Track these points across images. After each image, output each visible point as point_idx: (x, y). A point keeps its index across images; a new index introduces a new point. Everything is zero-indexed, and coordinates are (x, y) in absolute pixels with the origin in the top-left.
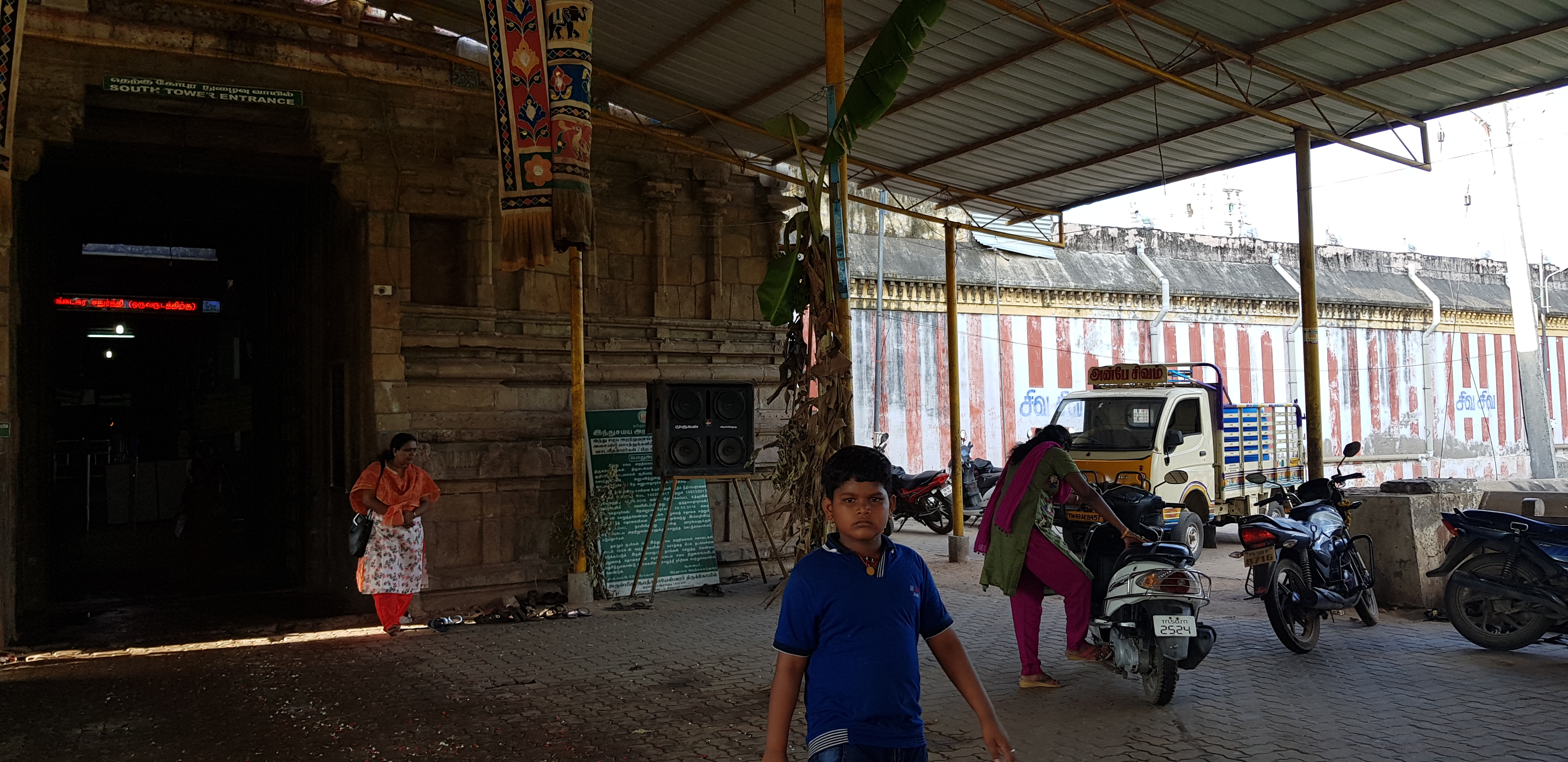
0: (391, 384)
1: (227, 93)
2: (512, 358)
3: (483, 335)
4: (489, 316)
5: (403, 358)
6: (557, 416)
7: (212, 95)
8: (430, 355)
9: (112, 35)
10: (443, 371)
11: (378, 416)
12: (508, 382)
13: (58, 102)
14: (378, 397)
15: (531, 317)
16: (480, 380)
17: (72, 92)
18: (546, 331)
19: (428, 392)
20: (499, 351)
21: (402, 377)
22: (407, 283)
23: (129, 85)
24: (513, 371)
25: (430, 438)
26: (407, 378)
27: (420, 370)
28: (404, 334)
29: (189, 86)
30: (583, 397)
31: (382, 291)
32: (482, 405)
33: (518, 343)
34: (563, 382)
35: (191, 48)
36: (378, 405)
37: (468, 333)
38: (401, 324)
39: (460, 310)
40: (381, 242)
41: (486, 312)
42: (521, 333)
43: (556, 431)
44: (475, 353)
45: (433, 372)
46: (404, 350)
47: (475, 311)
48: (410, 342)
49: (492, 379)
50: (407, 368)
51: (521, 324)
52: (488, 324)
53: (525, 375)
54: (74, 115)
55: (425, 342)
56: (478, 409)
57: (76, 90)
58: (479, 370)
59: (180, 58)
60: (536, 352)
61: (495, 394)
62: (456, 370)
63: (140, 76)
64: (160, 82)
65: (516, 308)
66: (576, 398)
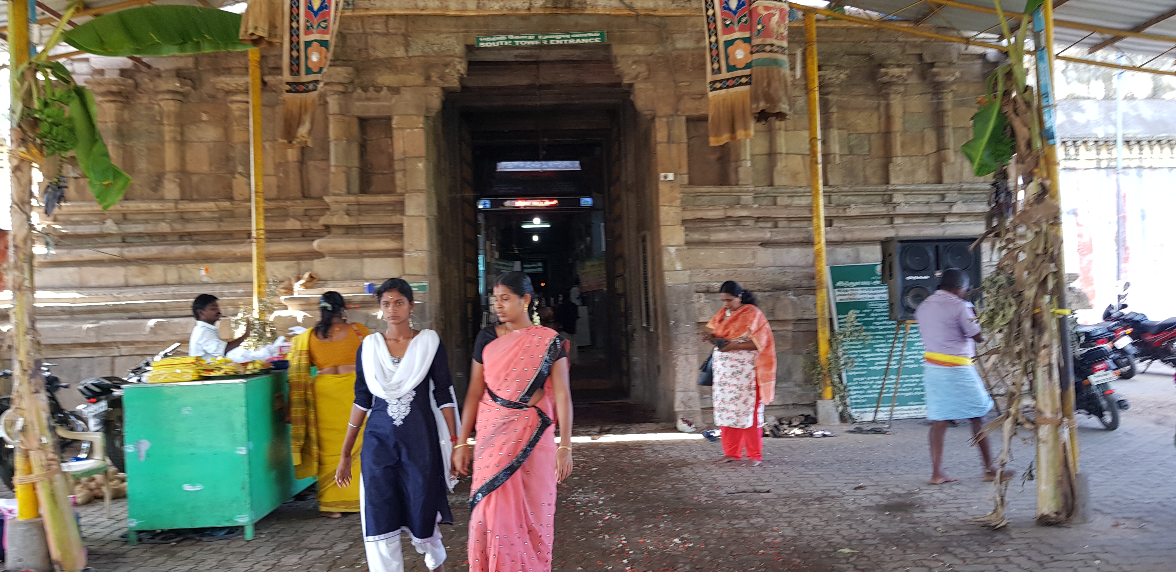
0: (675, 248)
1: (554, 39)
2: (769, 225)
3: (744, 207)
4: (748, 192)
5: (683, 228)
6: (807, 270)
7: (545, 42)
8: (704, 225)
9: (478, 7)
10: (714, 237)
11: (666, 273)
12: (765, 244)
13: (448, 59)
14: (666, 259)
15: (783, 191)
16: (742, 243)
17: (457, 50)
18: (796, 201)
19: (703, 253)
20: (758, 219)
21: (683, 243)
22: (685, 170)
23: (491, 42)
24: (767, 235)
25: (705, 289)
26: (688, 243)
27: (696, 236)
28: (684, 209)
29: (530, 37)
30: (824, 254)
31: (666, 177)
32: (745, 263)
33: (773, 213)
34: (808, 242)
35: (529, 9)
36: (666, 265)
37: (732, 206)
38: (682, 202)
39: (726, 188)
40: (665, 140)
41: (745, 189)
42: (775, 204)
43: (805, 283)
44: (738, 221)
45: (705, 238)
46: (684, 222)
47: (736, 188)
48: (689, 215)
49: (752, 242)
50: (687, 235)
51: (775, 197)
52: (747, 198)
53: (779, 237)
54: (458, 67)
55: (700, 215)
56: (741, 266)
57: (459, 49)
58: (740, 235)
59: (523, 17)
60: (789, 219)
61: (754, 254)
62: (723, 236)
63: (499, 34)
64: (511, 37)
65: (771, 185)
66: (817, 255)
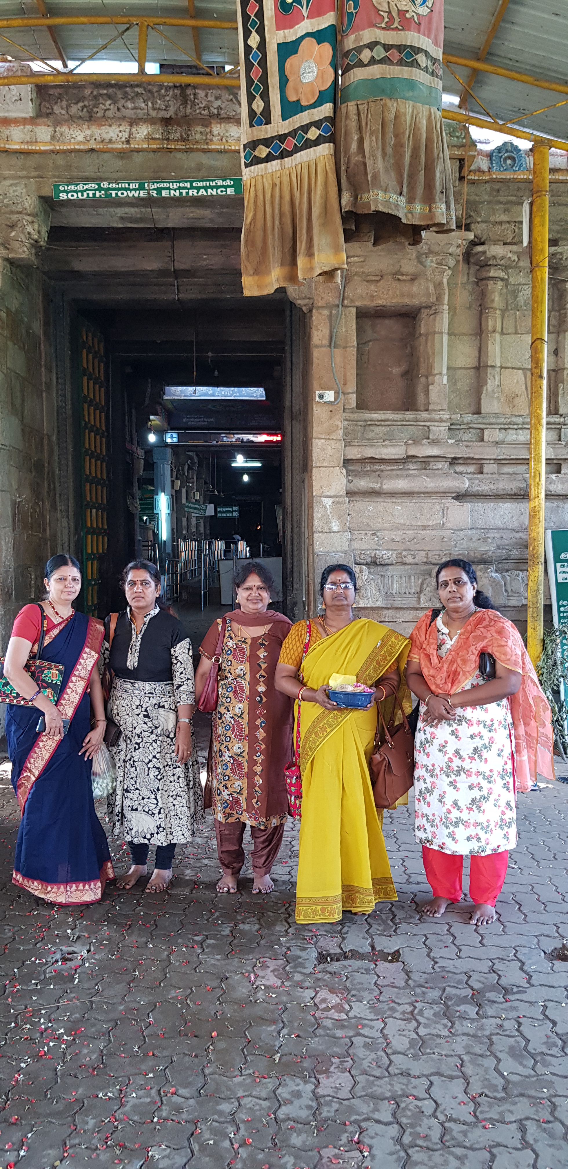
0: (332, 500)
1: (169, 189)
2: (471, 469)
3: (434, 443)
4: (442, 421)
5: (344, 471)
6: (518, 535)
7: (154, 194)
8: (377, 467)
9: (53, 137)
10: (389, 485)
11: (316, 536)
12: (460, 497)
13: (15, 217)
14: (317, 514)
15: (493, 420)
16: (429, 494)
17: (27, 205)
18: (512, 436)
19: (371, 508)
20: (454, 462)
21: (343, 492)
22: (352, 387)
23: (76, 192)
24: (464, 484)
25: (369, 560)
26: (349, 493)
27: (362, 484)
28: (347, 444)
29: (132, 186)
30: (542, 514)
31: (321, 397)
32: (430, 523)
33: (477, 451)
34: (523, 495)
35: (128, 142)
36: (317, 523)
37: (416, 442)
38: (346, 434)
39: (409, 415)
40: (326, 342)
41: (437, 417)
42: (482, 440)
43: (515, 553)
44: (426, 462)
45: (377, 486)
46: (347, 462)
47: (425, 415)
48: (354, 453)
49: (443, 494)
50: (350, 482)
51: (482, 430)
52: (440, 430)
53: (484, 488)
54: (29, 229)
55: (369, 453)
56: (424, 528)
57: (30, 203)
58: (428, 483)
59: (122, 154)
60: (499, 462)
61: (444, 512)
62: (401, 484)
63: (87, 180)
64: (105, 184)
65: (478, 412)
66: (533, 515)
